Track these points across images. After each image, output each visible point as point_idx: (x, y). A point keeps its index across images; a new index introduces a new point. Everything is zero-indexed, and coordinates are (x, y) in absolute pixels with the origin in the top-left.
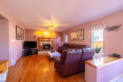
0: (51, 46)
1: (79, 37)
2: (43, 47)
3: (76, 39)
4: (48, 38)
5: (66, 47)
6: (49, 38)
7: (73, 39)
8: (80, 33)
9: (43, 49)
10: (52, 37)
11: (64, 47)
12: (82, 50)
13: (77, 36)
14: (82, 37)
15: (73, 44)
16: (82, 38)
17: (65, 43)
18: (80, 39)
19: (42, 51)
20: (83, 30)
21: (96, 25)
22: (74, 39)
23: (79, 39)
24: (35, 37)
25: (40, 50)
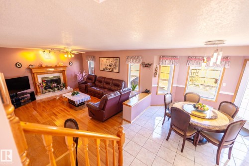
0: (62, 80)
1: (112, 67)
2: (45, 85)
3: (109, 69)
4: (54, 66)
5: (93, 81)
6: (56, 67)
7: (104, 69)
8: (114, 62)
9: (45, 89)
10: (61, 64)
11: (89, 81)
12: (120, 92)
13: (110, 66)
14: (118, 68)
15: (105, 78)
16: (117, 70)
17: (89, 75)
18: (115, 70)
19: (43, 93)
20: (118, 59)
21: (133, 58)
23: (113, 70)
24: (18, 65)
25: (40, 92)
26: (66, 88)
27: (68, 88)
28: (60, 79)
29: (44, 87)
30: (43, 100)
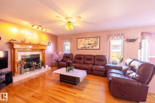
0: (41, 59)
1: (92, 45)
2: (25, 63)
3: (88, 47)
6: (38, 45)
7: (81, 48)
8: (95, 41)
9: (25, 68)
10: (43, 43)
13: (89, 44)
14: (98, 46)
17: (65, 54)
18: (94, 48)
19: (21, 73)
20: (99, 38)
21: (117, 35)
22: (83, 48)
23: (92, 48)
25: (18, 72)
26: (45, 67)
27: (47, 66)
28: (39, 57)
29: (23, 66)
30: (23, 81)
